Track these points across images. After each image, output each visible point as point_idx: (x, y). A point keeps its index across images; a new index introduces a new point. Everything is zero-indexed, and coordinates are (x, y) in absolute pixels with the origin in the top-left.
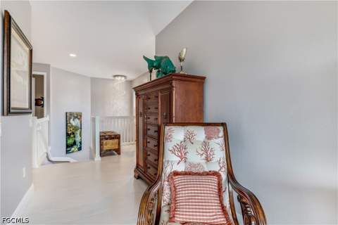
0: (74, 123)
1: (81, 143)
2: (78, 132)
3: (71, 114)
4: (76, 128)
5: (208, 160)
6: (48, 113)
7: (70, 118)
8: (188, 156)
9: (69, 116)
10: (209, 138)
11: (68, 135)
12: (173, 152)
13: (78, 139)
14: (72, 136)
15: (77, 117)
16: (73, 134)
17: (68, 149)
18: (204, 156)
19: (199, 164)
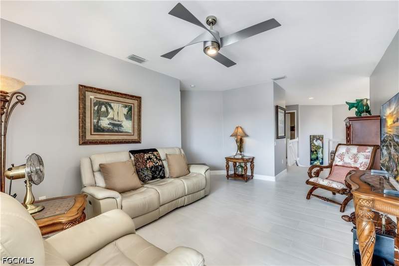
0: (317, 143)
1: (322, 159)
2: (321, 150)
3: (314, 137)
4: (318, 147)
5: (355, 162)
6: (298, 136)
7: (314, 140)
8: (345, 159)
9: (313, 138)
10: (358, 152)
11: (312, 152)
12: (337, 157)
13: (320, 155)
14: (315, 153)
15: (318, 139)
16: (316, 151)
17: (312, 162)
18: (353, 160)
19: (349, 163)
